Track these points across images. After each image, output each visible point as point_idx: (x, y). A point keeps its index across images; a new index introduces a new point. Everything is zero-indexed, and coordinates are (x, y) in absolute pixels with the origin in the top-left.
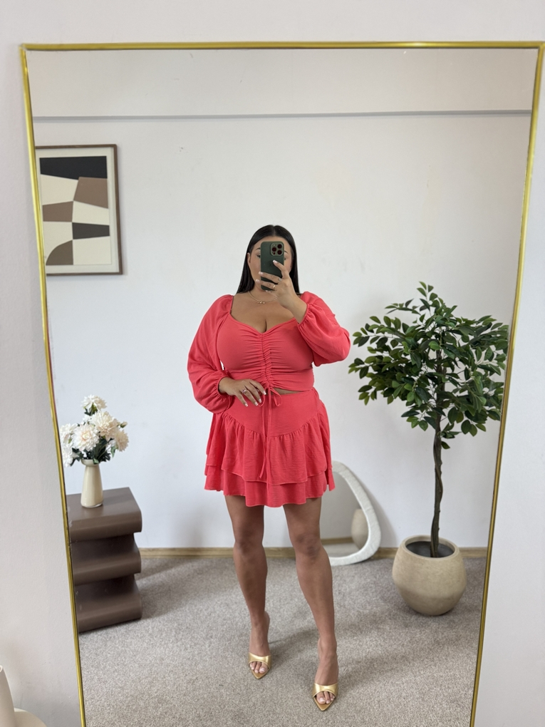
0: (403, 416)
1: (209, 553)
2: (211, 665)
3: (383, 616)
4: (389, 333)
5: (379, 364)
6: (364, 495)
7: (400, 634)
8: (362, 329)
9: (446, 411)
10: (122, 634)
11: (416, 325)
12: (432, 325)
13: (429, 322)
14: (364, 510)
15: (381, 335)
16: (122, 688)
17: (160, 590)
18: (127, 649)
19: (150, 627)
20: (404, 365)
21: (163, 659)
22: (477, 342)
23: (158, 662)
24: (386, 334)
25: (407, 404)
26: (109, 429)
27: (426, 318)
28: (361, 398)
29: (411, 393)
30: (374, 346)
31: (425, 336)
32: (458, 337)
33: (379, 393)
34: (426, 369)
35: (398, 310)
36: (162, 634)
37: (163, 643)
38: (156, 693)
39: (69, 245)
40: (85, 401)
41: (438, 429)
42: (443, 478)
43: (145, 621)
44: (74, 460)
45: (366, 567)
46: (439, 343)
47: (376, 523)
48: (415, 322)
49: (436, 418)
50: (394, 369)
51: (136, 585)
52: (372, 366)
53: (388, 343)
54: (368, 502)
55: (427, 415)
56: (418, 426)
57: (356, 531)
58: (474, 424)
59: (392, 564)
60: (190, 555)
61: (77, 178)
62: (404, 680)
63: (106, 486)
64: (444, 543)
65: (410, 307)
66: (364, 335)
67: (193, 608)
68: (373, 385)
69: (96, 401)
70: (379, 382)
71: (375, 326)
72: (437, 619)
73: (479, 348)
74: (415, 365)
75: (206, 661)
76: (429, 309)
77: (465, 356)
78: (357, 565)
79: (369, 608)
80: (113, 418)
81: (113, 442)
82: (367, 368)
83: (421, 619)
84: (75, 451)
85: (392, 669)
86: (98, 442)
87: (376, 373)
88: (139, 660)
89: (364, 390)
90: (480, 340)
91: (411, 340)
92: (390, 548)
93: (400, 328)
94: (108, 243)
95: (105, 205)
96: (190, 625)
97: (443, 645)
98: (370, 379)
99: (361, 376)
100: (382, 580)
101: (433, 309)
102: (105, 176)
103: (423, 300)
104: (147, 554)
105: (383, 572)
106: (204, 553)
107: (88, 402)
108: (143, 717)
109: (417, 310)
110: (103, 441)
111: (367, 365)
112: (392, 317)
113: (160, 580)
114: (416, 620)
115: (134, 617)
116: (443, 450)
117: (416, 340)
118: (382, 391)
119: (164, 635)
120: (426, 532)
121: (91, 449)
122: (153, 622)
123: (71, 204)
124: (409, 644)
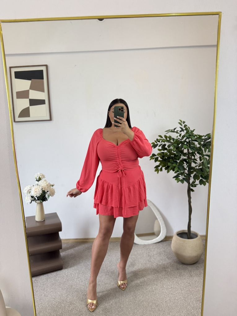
0: (174, 178)
3: (168, 265)
4: (166, 142)
5: (163, 155)
6: (158, 213)
7: (175, 273)
8: (155, 141)
9: (192, 175)
10: (54, 276)
11: (177, 138)
12: (185, 138)
13: (183, 137)
14: (159, 220)
15: (163, 143)
16: (54, 299)
17: (71, 257)
18: (57, 282)
19: (67, 272)
20: (173, 156)
21: (72, 286)
22: (204, 145)
23: (70, 287)
24: (166, 143)
25: (175, 173)
26: (46, 187)
27: (182, 135)
28: (155, 171)
29: (176, 167)
30: (160, 148)
31: (181, 142)
32: (196, 143)
33: (163, 168)
34: (183, 157)
35: (170, 133)
36: (72, 275)
37: (72, 279)
38: (69, 300)
39: (28, 108)
40: (36, 175)
41: (189, 183)
42: (192, 204)
43: (64, 270)
44: (32, 201)
46: (188, 146)
47: (164, 225)
48: (177, 137)
49: (188, 178)
50: (169, 158)
51: (60, 255)
52: (160, 157)
53: (166, 147)
54: (160, 216)
55: (184, 177)
56: (180, 182)
57: (156, 230)
58: (205, 180)
59: (171, 243)
60: (84, 241)
61: (31, 80)
62: (177, 292)
63: (47, 211)
64: (193, 234)
65: (175, 131)
66: (156, 143)
67: (85, 264)
68: (161, 165)
69: (40, 175)
70: (163, 164)
71: (160, 139)
72: (191, 266)
73: (206, 147)
74: (178, 155)
76: (184, 131)
77: (199, 151)
78: (156, 244)
79: (161, 262)
80: (48, 182)
81: (48, 193)
82: (158, 158)
83: (184, 266)
84: (32, 197)
85: (172, 288)
86: (42, 193)
87: (161, 160)
88: (62, 286)
89: (157, 167)
90: (206, 144)
91: (176, 145)
92: (170, 236)
93: (171, 140)
94: (45, 107)
95: (43, 91)
96: (84, 271)
97: (194, 277)
98: (159, 163)
99: (155, 161)
100: (167, 250)
101: (185, 131)
102: (43, 78)
103: (181, 128)
104: (65, 241)
105: (168, 246)
107: (37, 176)
108: (63, 311)
109: (179, 132)
110: (44, 193)
111: (158, 156)
112: (168, 135)
113: (71, 252)
114: (182, 266)
115: (60, 268)
116: (191, 192)
117: (178, 145)
118: (164, 168)
119: (73, 276)
120: (185, 228)
121: (39, 196)
122: (68, 270)
123: (28, 91)
124: (179, 277)
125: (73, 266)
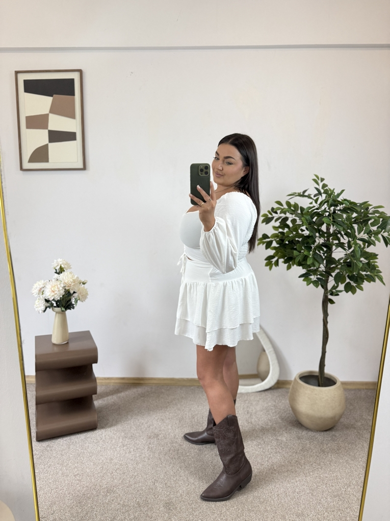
0: (300, 277)
1: (149, 382)
2: (149, 465)
3: (281, 430)
5: (281, 239)
6: (267, 340)
7: (294, 444)
8: (269, 212)
9: (334, 274)
10: (82, 440)
11: (311, 206)
12: (323, 208)
13: (321, 204)
14: (267, 352)
15: (283, 215)
16: (80, 480)
17: (112, 408)
18: (85, 451)
20: (300, 240)
21: (112, 459)
23: (108, 461)
24: (288, 215)
25: (303, 268)
26: (73, 284)
27: (319, 202)
28: (267, 265)
30: (277, 224)
31: (318, 214)
33: (281, 260)
34: (320, 241)
35: (296, 197)
36: (112, 441)
37: (113, 447)
38: (106, 485)
39: (47, 145)
40: (55, 263)
41: (326, 289)
42: (329, 326)
43: (99, 430)
44: (46, 308)
45: (269, 394)
46: (330, 219)
47: (276, 362)
48: (311, 203)
49: (325, 279)
50: (292, 242)
51: (94, 404)
52: (275, 240)
53: (289, 223)
54: (270, 346)
55: (319, 276)
56: (312, 284)
57: (262, 368)
58: (355, 285)
59: (287, 392)
60: (136, 383)
61: (52, 96)
62: (297, 479)
63: (72, 329)
64: (329, 377)
65: (306, 194)
66: (270, 216)
67: (137, 422)
68: (276, 256)
69: (62, 263)
70: (281, 252)
71: (279, 209)
72: (322, 433)
73: (360, 225)
75: (145, 461)
76: (322, 195)
78: (261, 393)
79: (270, 424)
80: (76, 276)
81: (75, 295)
82: (271, 242)
83: (310, 433)
84: (47, 301)
85: (288, 470)
86: (64, 294)
87: (278, 245)
88: (94, 459)
89: (269, 258)
91: (308, 217)
92: (286, 381)
93: (298, 210)
94: (75, 145)
95: (73, 116)
96: (133, 434)
97: (328, 453)
98: (274, 251)
99: (267, 248)
100: (280, 404)
101: (324, 196)
102: (73, 95)
103: (316, 189)
104: (104, 381)
105: (281, 398)
106: (146, 382)
107: (58, 262)
108: (95, 503)
109: (312, 196)
110: (68, 294)
111: (273, 239)
112: (292, 202)
113: (113, 400)
114: (306, 434)
115: (92, 428)
116: (329, 305)
117: (311, 218)
119: (114, 441)
120: (315, 368)
121: (59, 299)
122: (106, 431)
123: (47, 115)
124: (301, 452)
125: (115, 425)
